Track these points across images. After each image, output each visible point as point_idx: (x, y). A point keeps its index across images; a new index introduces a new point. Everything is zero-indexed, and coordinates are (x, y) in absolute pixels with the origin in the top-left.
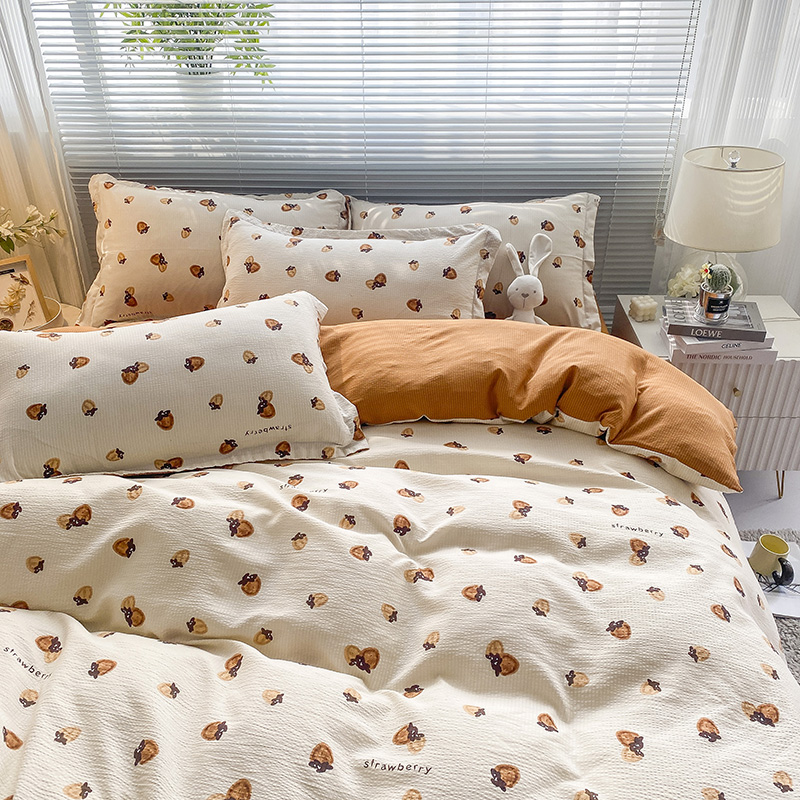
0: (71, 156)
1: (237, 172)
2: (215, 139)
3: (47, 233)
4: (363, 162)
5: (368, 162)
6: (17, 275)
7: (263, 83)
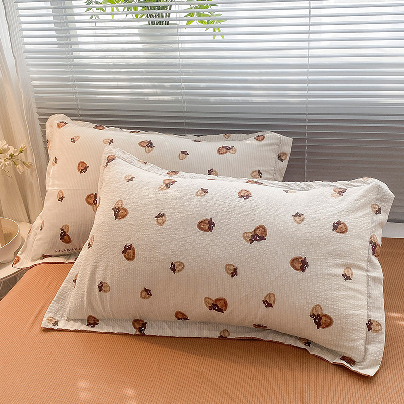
2: (166, 84)
7: (214, 38)
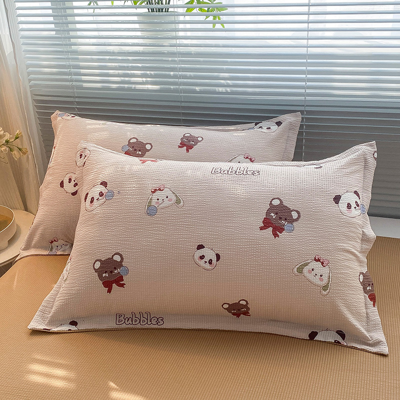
0: (36, 85)
1: (178, 104)
3: (11, 150)
4: (303, 98)
5: (308, 98)
7: (214, 26)
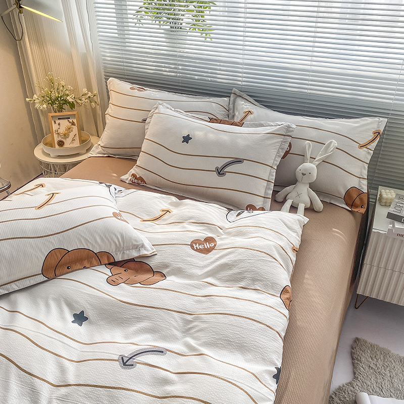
6: (71, 120)
